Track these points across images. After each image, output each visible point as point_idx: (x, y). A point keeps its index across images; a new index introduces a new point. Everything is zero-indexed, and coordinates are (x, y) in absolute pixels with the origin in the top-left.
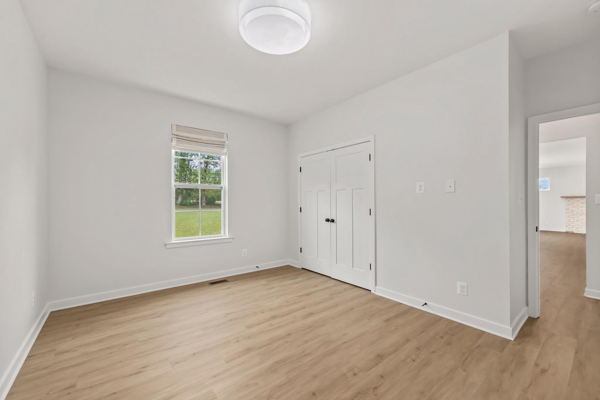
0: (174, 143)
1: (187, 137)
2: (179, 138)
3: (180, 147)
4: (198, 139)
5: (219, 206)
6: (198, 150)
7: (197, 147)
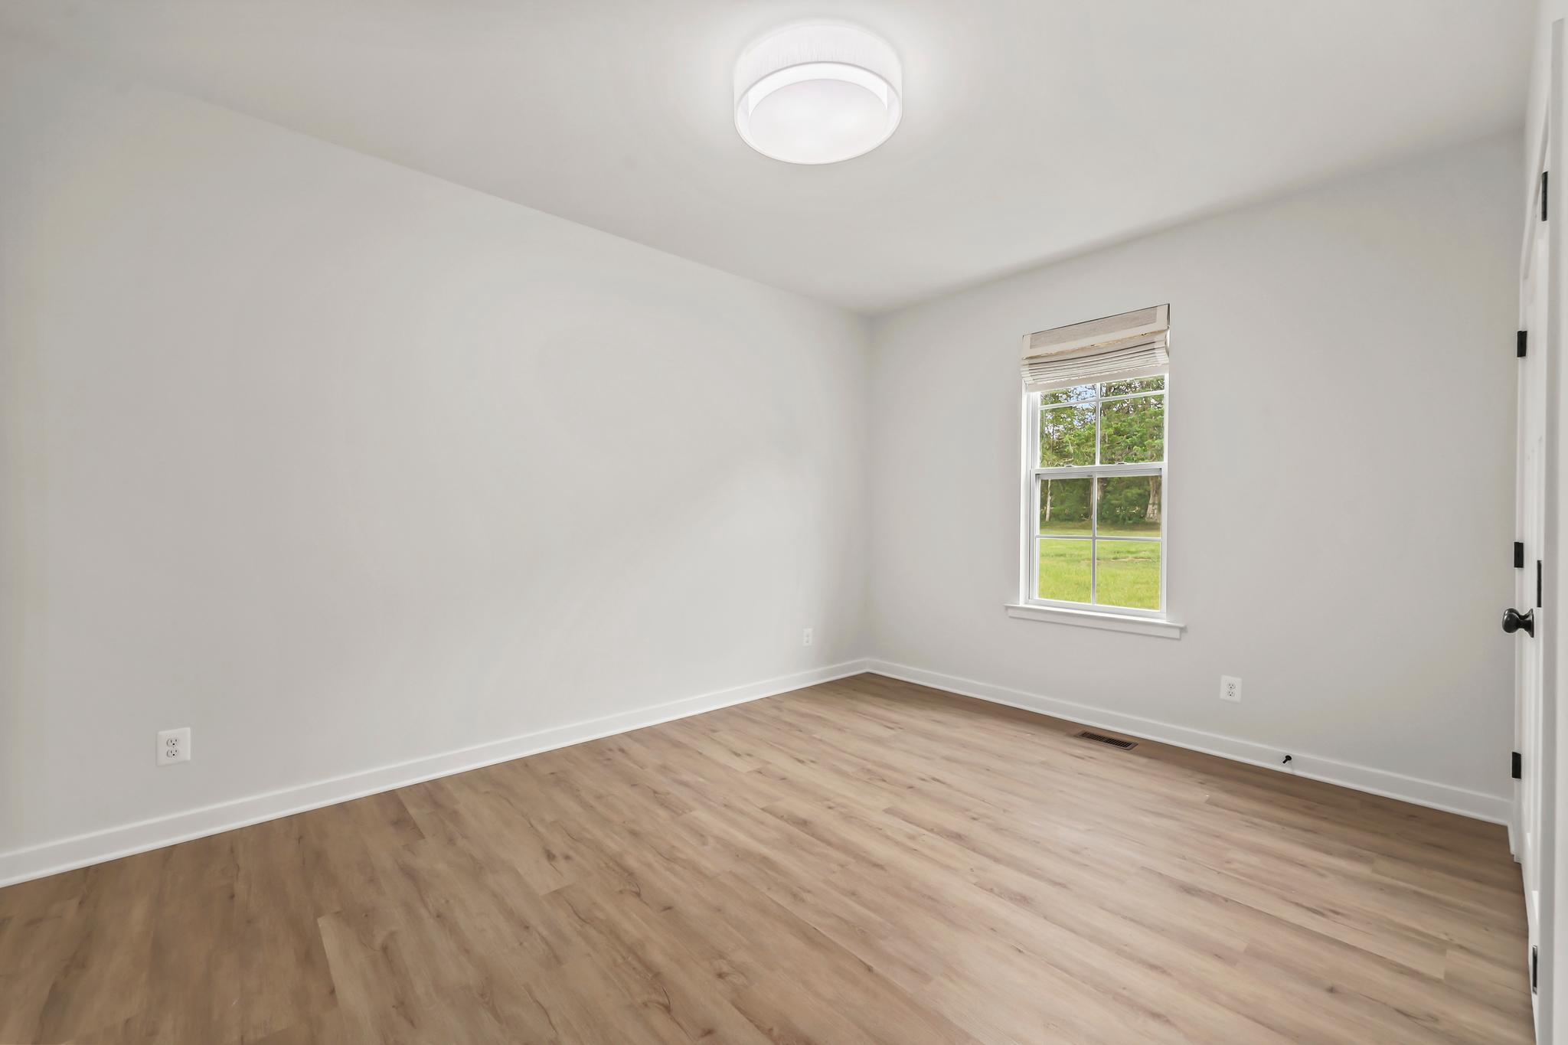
0: (1027, 378)
1: (1057, 354)
2: (1036, 363)
3: (1045, 382)
4: (1083, 349)
5: (1154, 526)
6: (1088, 376)
7: (1080, 371)
